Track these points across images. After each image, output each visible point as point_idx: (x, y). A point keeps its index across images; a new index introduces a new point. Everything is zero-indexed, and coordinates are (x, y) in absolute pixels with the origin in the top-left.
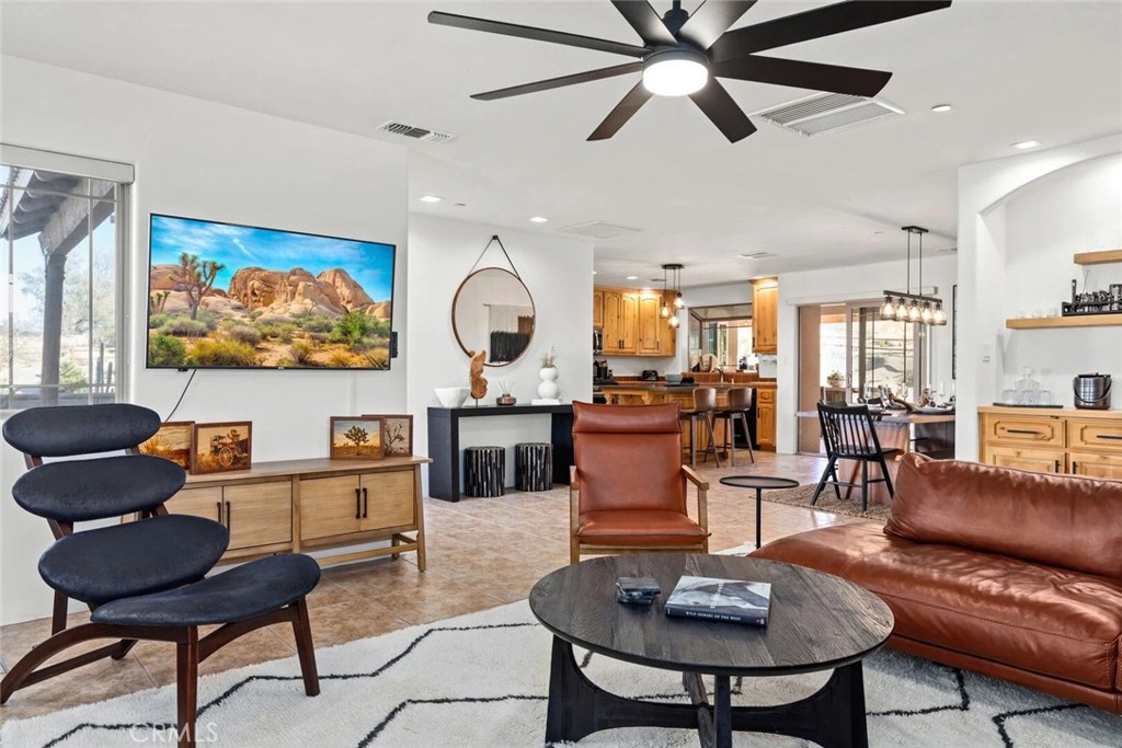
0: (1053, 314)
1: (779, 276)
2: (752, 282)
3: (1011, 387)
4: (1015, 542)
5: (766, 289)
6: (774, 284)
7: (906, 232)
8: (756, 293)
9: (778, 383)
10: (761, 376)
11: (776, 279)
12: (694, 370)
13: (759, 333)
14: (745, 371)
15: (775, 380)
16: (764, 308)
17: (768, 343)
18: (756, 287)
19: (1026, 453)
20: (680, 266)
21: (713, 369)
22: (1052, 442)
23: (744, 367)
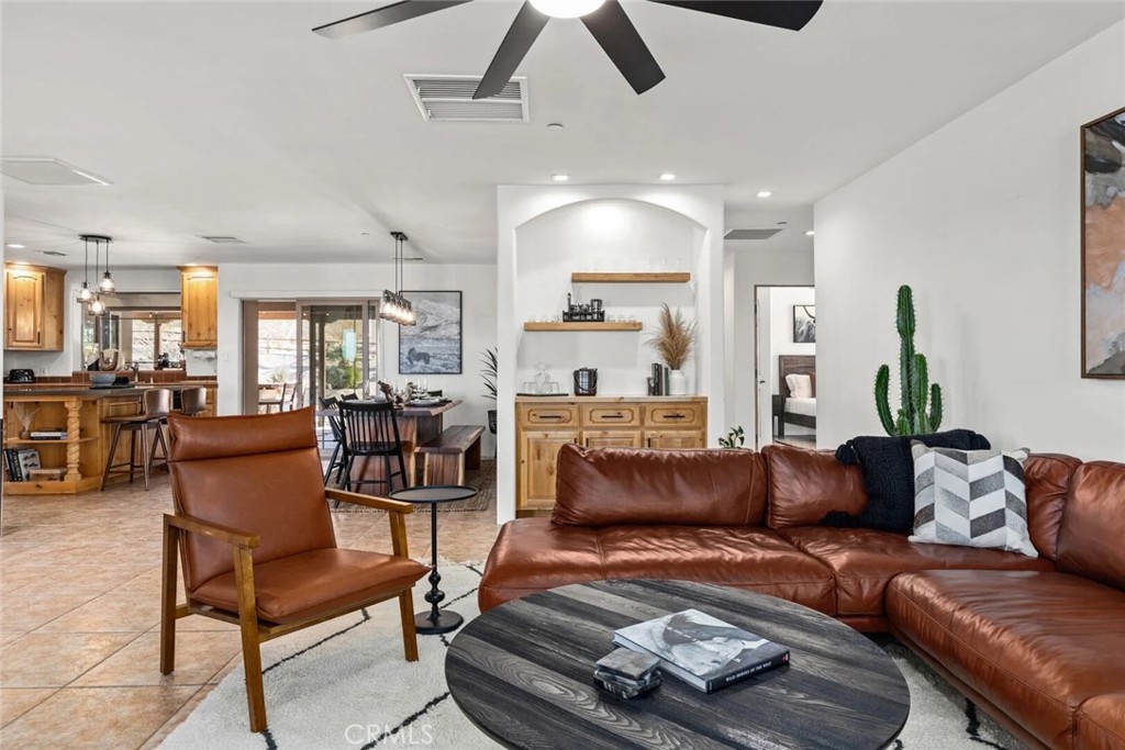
0: (555, 320)
1: (220, 266)
2: (182, 269)
3: (530, 380)
4: (676, 511)
5: (198, 279)
6: (208, 273)
7: (393, 239)
8: (186, 282)
9: (219, 381)
10: (188, 374)
11: (215, 269)
12: (90, 368)
13: (190, 325)
14: (165, 369)
15: (215, 378)
16: (197, 299)
17: (202, 337)
18: (185, 274)
19: (552, 434)
20: (108, 239)
21: (118, 367)
22: (570, 424)
23: (165, 364)
